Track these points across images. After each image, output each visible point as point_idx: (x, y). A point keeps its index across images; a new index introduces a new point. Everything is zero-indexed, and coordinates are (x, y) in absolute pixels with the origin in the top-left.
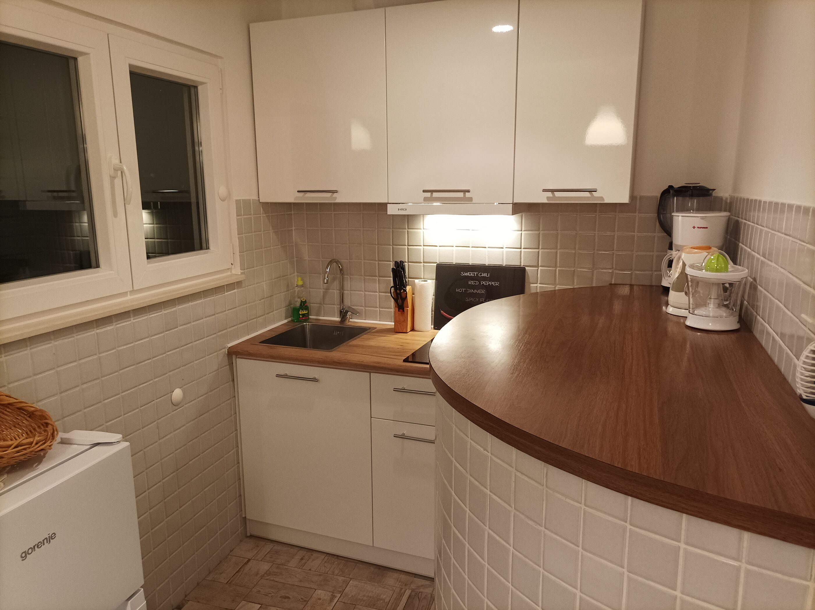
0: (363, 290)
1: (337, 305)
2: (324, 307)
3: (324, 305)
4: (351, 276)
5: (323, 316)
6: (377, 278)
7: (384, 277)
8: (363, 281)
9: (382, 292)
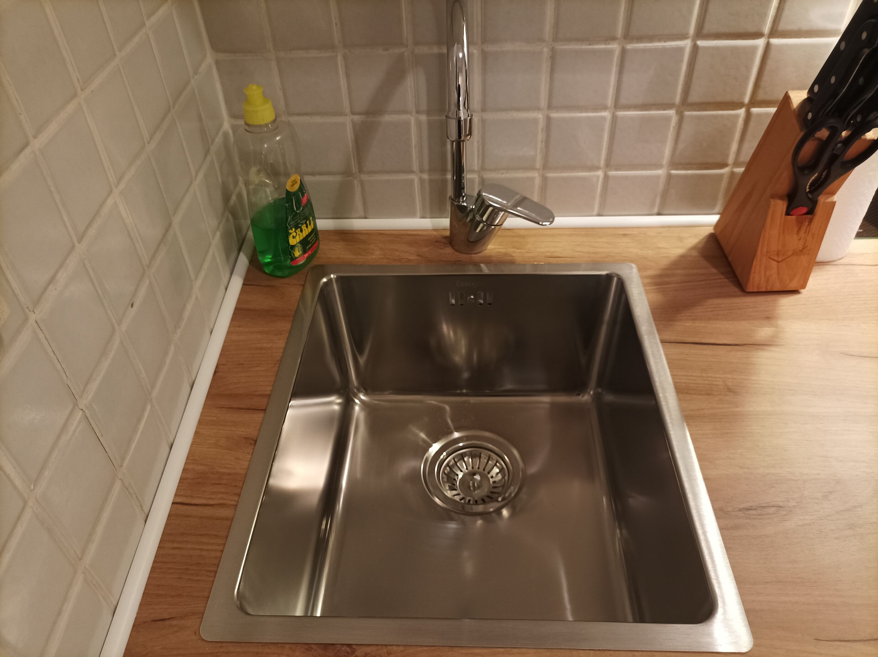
0: (543, 103)
1: (422, 171)
2: (362, 183)
3: (365, 177)
4: (490, 48)
5: (362, 214)
6: (615, 47)
7: (651, 39)
8: (545, 66)
9: (628, 107)
